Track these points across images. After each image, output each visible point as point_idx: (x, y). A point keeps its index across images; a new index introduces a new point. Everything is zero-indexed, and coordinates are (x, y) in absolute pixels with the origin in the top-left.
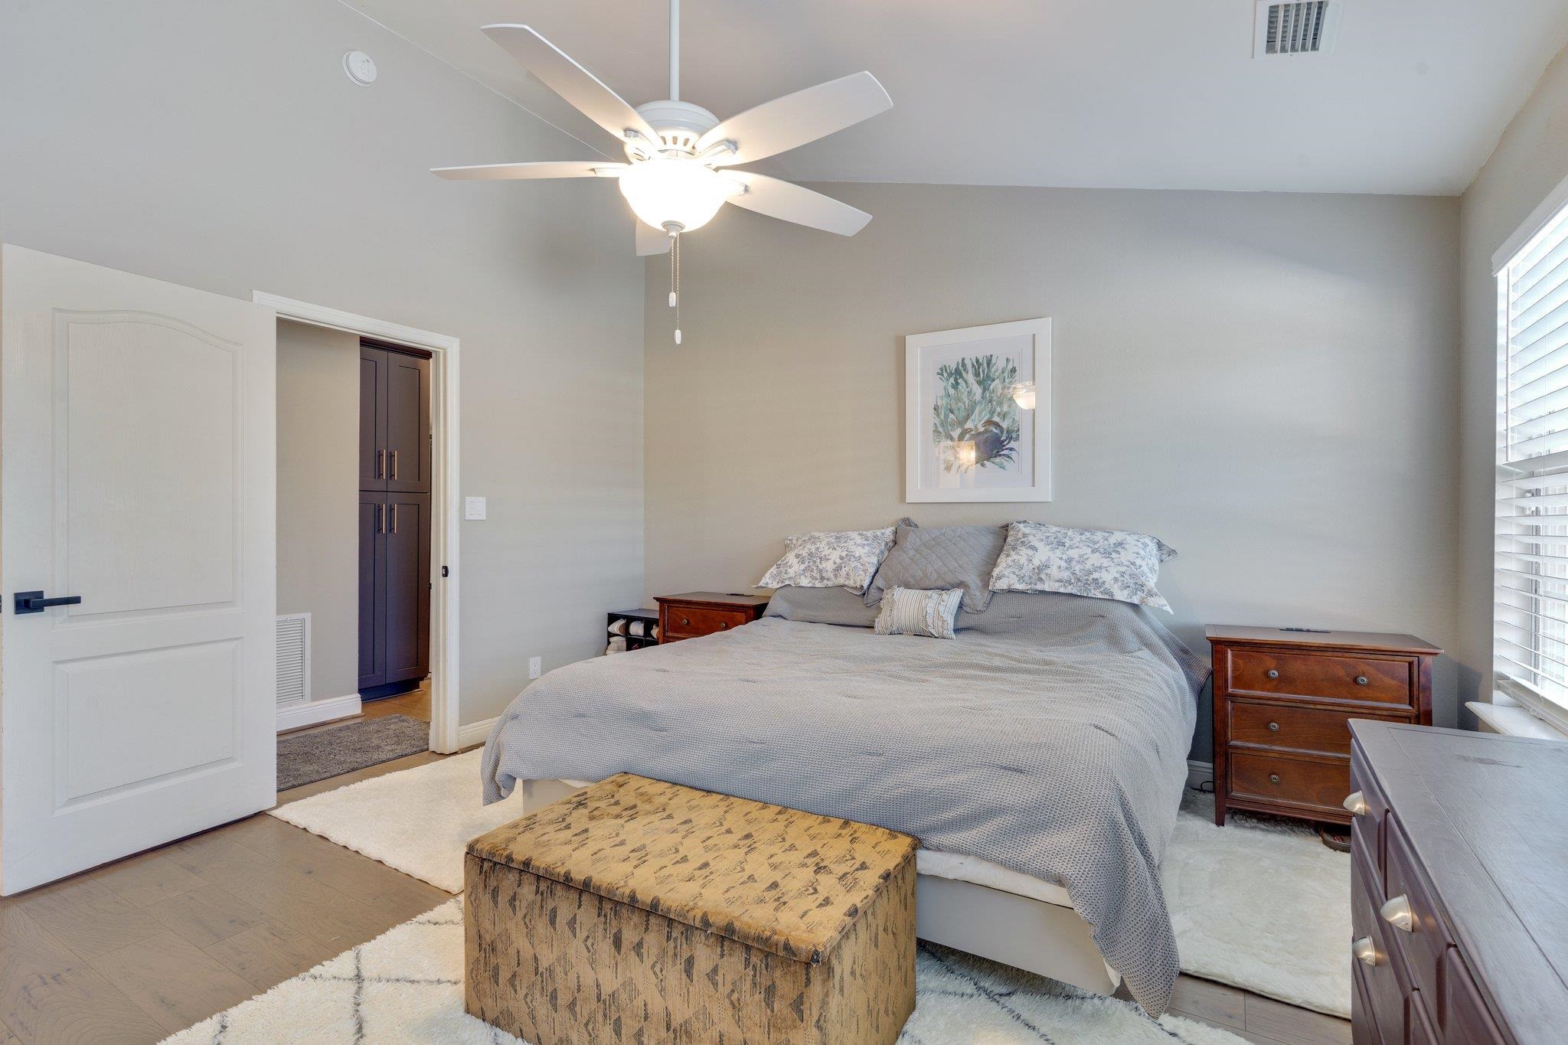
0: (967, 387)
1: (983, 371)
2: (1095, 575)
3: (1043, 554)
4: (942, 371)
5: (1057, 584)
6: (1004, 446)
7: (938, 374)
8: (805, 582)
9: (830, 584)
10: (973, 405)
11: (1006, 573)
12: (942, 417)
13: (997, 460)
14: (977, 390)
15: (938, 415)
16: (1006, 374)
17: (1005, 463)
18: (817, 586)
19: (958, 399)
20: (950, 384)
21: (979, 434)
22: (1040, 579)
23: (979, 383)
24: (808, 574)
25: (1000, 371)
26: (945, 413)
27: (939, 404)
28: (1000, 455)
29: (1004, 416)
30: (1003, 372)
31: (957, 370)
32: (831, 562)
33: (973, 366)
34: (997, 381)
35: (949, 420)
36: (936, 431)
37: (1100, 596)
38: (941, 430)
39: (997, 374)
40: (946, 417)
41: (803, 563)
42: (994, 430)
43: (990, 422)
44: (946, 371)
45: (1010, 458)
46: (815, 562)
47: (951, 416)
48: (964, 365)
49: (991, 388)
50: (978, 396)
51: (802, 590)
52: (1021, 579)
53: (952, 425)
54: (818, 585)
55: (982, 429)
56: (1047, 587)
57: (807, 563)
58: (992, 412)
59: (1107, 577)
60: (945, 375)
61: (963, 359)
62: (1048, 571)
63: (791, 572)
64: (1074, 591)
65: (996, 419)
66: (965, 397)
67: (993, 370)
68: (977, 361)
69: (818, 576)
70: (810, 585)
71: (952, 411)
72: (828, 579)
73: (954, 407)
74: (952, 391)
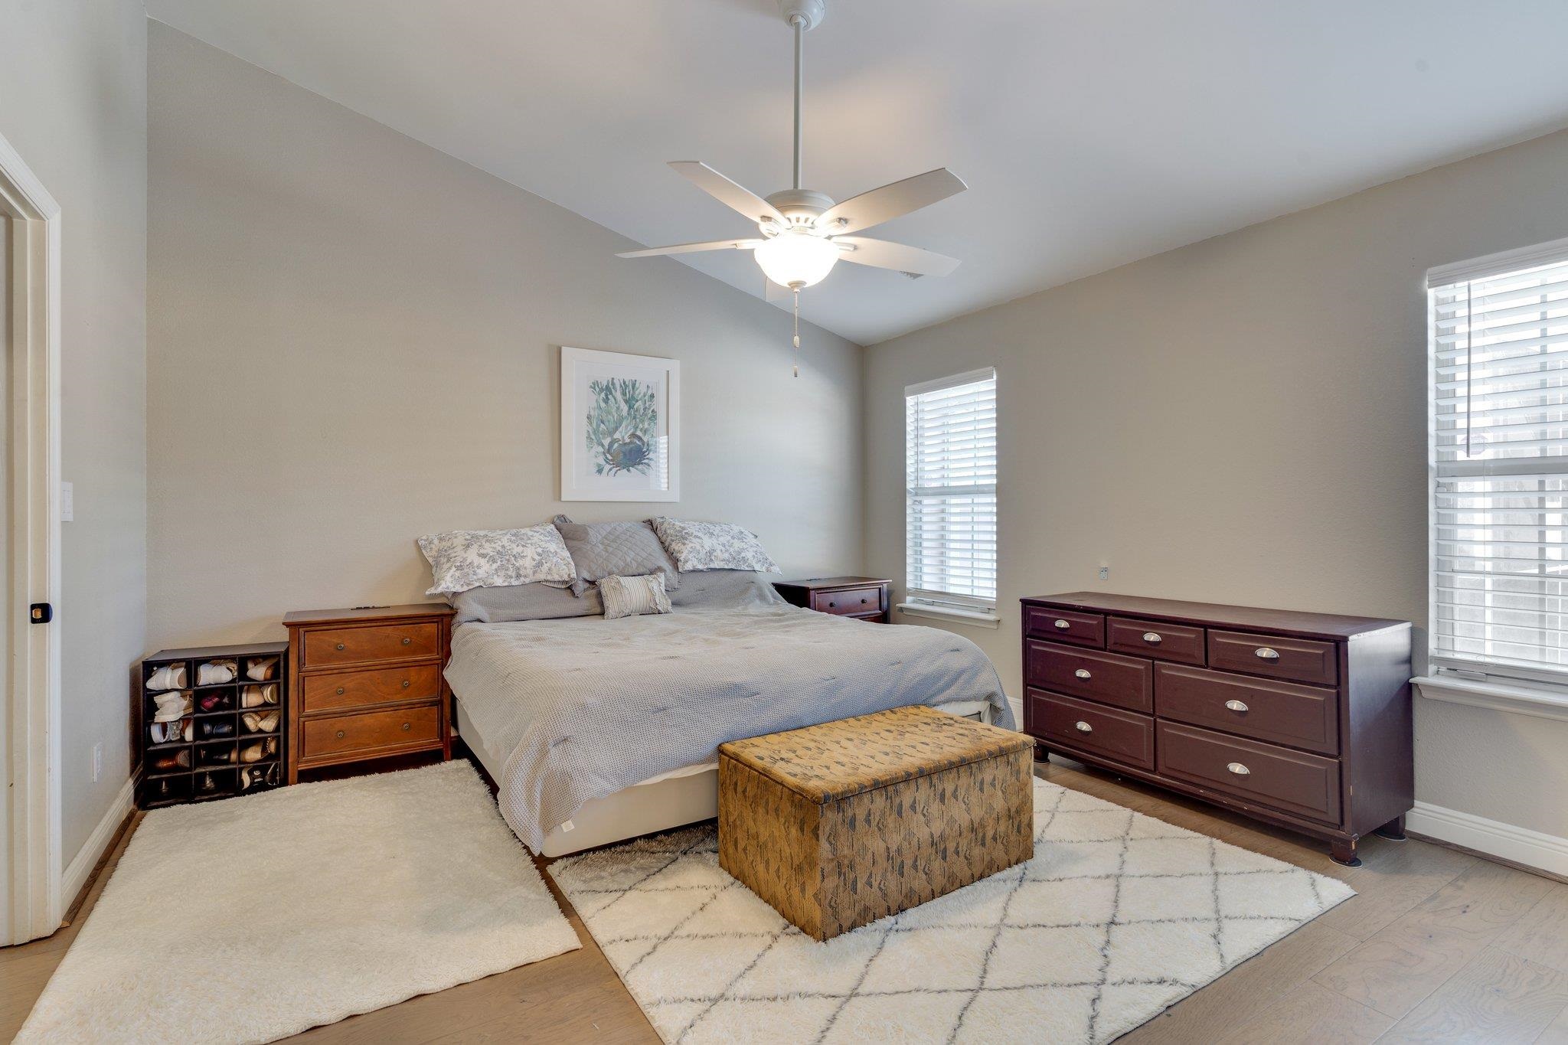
0: (616, 403)
1: (629, 392)
2: (743, 555)
3: (708, 543)
4: (594, 385)
5: (722, 563)
6: (645, 456)
7: (591, 387)
8: (499, 581)
9: (527, 581)
10: (621, 419)
11: (690, 557)
12: (594, 425)
13: (640, 467)
14: (625, 408)
15: (591, 424)
16: (647, 398)
17: (646, 470)
18: (513, 584)
19: (609, 413)
20: (601, 398)
21: (625, 444)
22: (711, 560)
23: (626, 402)
24: (502, 573)
25: (642, 394)
26: (597, 423)
27: (592, 413)
28: (642, 463)
29: (645, 432)
30: (645, 396)
31: (607, 387)
32: (529, 559)
33: (621, 386)
34: (640, 403)
35: (601, 429)
36: (589, 437)
37: (747, 569)
38: (593, 437)
39: (640, 396)
40: (598, 426)
41: (494, 561)
42: (638, 442)
43: (634, 435)
44: (598, 386)
45: (649, 465)
46: (508, 560)
47: (602, 425)
48: (613, 384)
49: (635, 407)
50: (625, 413)
51: (497, 589)
52: (700, 560)
53: (603, 433)
54: (514, 582)
55: (628, 440)
56: (716, 565)
57: (499, 562)
58: (636, 428)
59: (749, 555)
60: (597, 390)
61: (613, 379)
62: (715, 554)
63: (481, 573)
64: (733, 567)
65: (639, 433)
66: (614, 410)
67: (637, 392)
68: (624, 383)
69: (514, 574)
70: (506, 584)
71: (603, 422)
72: (525, 576)
73: (604, 418)
74: (603, 405)
